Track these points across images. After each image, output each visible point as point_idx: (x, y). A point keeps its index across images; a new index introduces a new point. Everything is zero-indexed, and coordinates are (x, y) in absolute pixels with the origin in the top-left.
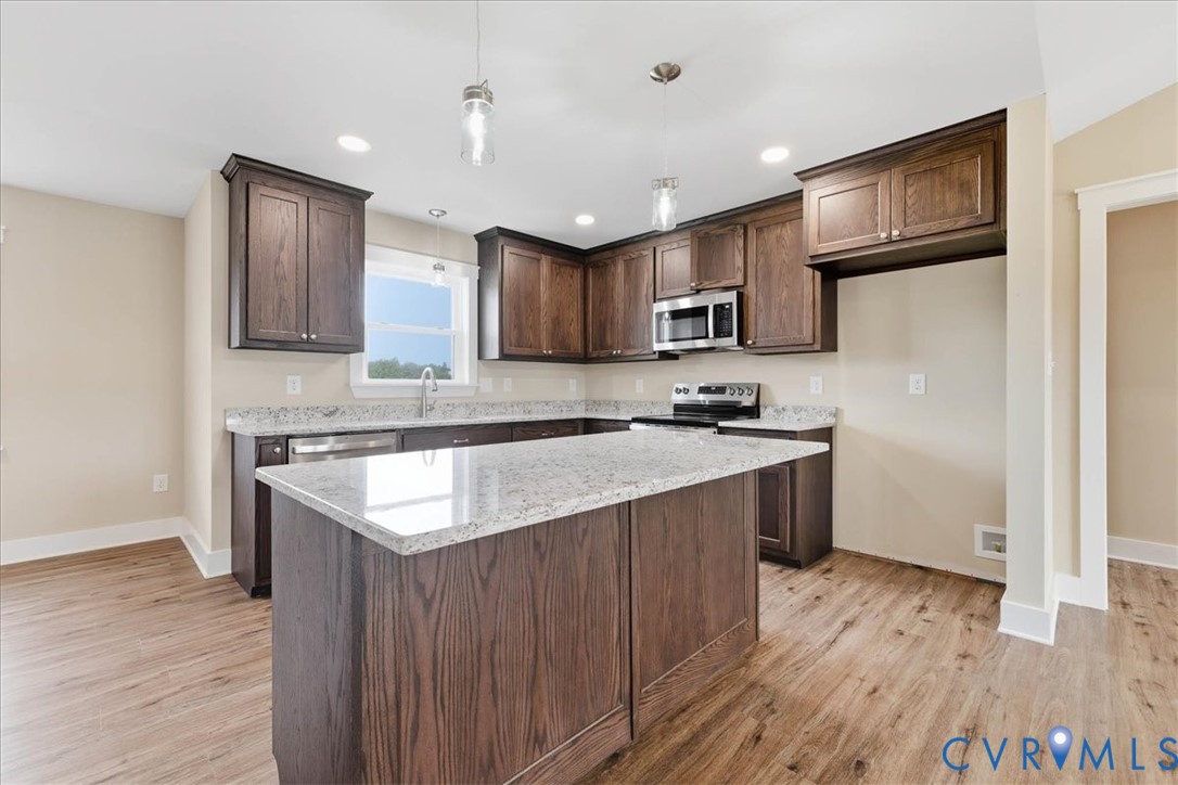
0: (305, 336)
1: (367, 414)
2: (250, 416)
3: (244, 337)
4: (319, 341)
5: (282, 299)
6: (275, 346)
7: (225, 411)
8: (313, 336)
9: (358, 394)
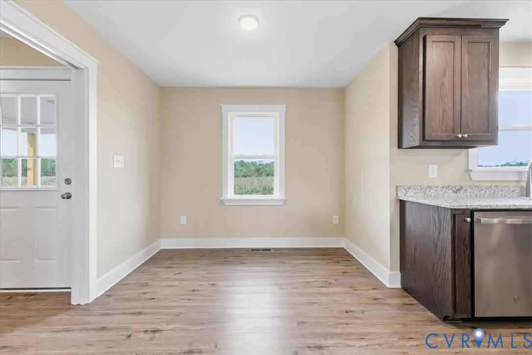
0: (460, 136)
1: (482, 192)
2: (410, 191)
3: (422, 139)
4: (469, 139)
5: (444, 111)
6: (439, 144)
7: (397, 187)
8: (466, 136)
9: (475, 177)
